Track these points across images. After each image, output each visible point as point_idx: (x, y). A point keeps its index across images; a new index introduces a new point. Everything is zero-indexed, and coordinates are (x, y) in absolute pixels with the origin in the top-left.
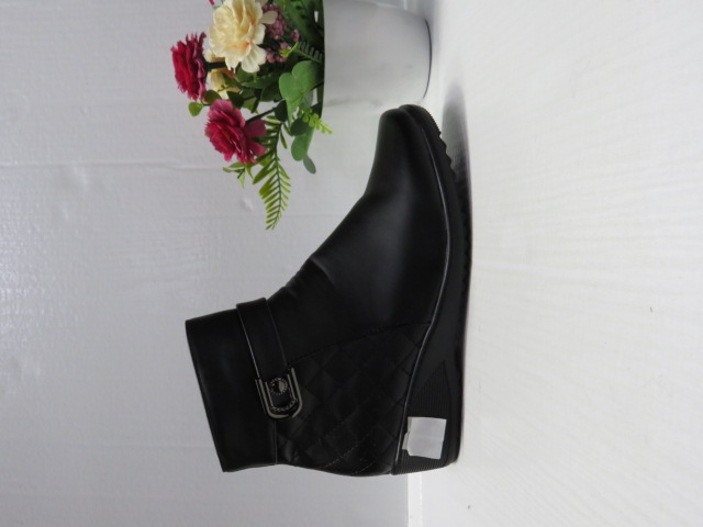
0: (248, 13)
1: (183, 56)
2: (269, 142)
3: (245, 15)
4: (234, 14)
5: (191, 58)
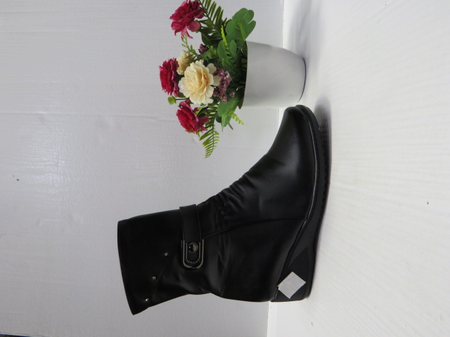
1: (166, 75)
2: (209, 121)
3: (203, 78)
4: (196, 76)
5: (170, 80)
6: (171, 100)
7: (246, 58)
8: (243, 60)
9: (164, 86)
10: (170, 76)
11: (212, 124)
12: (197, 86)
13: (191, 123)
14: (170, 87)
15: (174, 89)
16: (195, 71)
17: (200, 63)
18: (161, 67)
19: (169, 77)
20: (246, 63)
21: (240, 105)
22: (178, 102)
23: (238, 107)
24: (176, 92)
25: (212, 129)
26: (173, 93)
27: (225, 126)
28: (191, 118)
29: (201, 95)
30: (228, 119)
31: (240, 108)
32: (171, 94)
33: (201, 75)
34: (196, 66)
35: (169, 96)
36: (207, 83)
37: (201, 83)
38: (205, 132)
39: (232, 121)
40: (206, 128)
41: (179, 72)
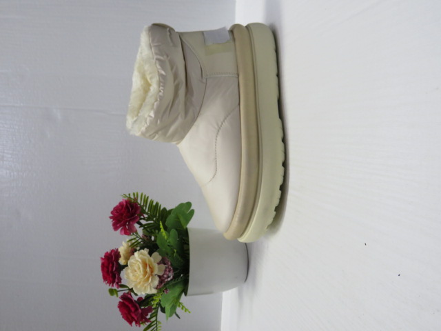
0: (150, 267)
1: (108, 268)
2: (153, 311)
5: (112, 271)
6: (112, 292)
7: (188, 244)
8: (185, 246)
9: (105, 278)
10: (112, 267)
11: (155, 315)
12: (141, 276)
13: (133, 315)
14: (111, 279)
15: (116, 280)
16: (140, 260)
17: (145, 251)
18: (102, 258)
19: (110, 269)
20: (188, 250)
21: (185, 291)
22: (120, 294)
23: (183, 294)
24: (117, 283)
25: (156, 320)
26: (114, 285)
27: (171, 315)
28: (133, 310)
29: (146, 285)
30: (174, 308)
31: (186, 295)
32: (113, 286)
33: (146, 265)
34: (141, 256)
35: (110, 287)
36: (152, 272)
37: (145, 272)
38: (148, 324)
39: (178, 310)
40: (150, 319)
41: (122, 261)
